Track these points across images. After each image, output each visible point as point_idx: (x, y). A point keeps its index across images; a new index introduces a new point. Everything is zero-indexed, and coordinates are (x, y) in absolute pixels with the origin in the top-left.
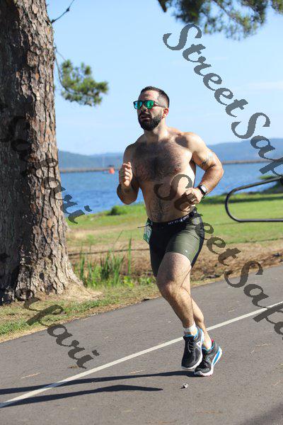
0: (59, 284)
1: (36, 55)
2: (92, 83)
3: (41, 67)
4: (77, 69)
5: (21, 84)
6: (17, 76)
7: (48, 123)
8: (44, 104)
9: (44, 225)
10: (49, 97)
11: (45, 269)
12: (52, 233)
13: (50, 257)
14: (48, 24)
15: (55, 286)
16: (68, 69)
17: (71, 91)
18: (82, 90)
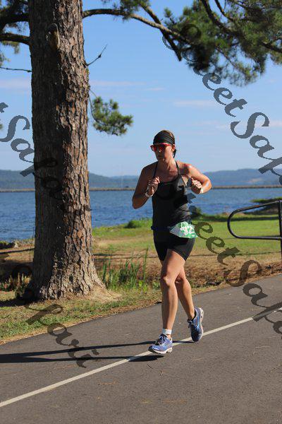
0: (85, 286)
1: (74, 92)
2: (119, 117)
3: (78, 103)
4: (106, 104)
5: (60, 116)
6: (57, 109)
7: (81, 150)
8: (79, 133)
9: (75, 235)
10: (83, 127)
11: (74, 273)
12: (81, 243)
13: (79, 262)
14: (85, 67)
15: (82, 288)
16: (99, 105)
17: (101, 123)
18: (110, 122)
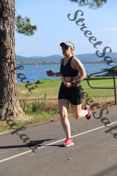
0: (14, 113)
1: (7, 12)
2: (30, 26)
3: (9, 18)
4: (23, 19)
5: (0, 25)
7: (11, 43)
8: (10, 34)
9: (9, 87)
10: (12, 31)
11: (9, 106)
12: (12, 91)
13: (11, 101)
16: (20, 19)
17: (21, 29)
18: (25, 29)
